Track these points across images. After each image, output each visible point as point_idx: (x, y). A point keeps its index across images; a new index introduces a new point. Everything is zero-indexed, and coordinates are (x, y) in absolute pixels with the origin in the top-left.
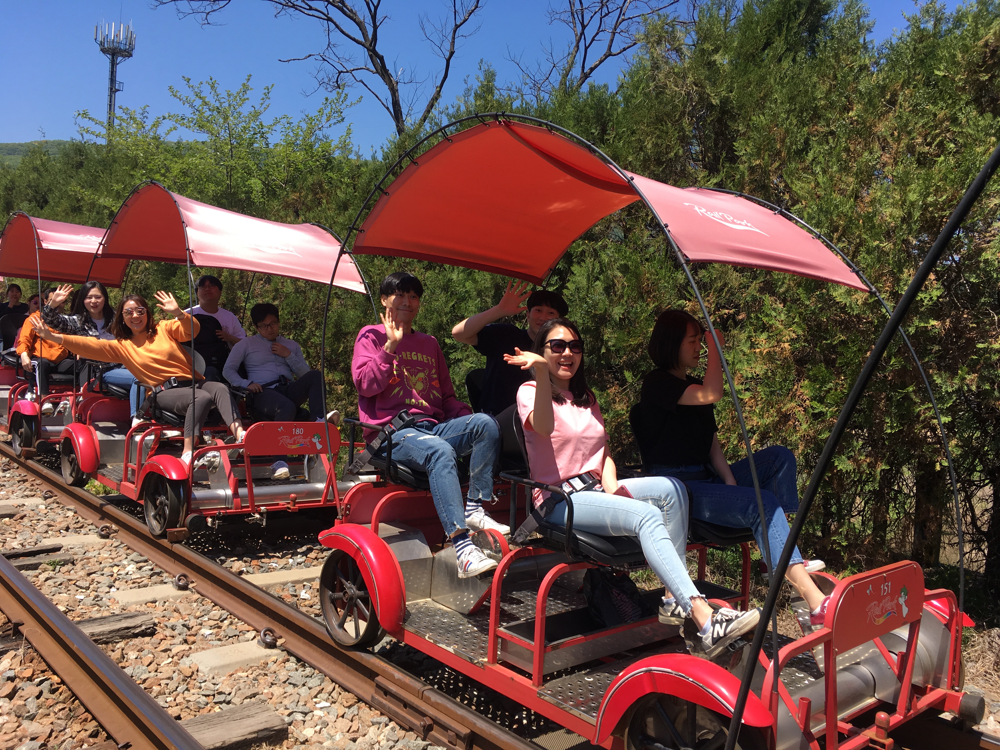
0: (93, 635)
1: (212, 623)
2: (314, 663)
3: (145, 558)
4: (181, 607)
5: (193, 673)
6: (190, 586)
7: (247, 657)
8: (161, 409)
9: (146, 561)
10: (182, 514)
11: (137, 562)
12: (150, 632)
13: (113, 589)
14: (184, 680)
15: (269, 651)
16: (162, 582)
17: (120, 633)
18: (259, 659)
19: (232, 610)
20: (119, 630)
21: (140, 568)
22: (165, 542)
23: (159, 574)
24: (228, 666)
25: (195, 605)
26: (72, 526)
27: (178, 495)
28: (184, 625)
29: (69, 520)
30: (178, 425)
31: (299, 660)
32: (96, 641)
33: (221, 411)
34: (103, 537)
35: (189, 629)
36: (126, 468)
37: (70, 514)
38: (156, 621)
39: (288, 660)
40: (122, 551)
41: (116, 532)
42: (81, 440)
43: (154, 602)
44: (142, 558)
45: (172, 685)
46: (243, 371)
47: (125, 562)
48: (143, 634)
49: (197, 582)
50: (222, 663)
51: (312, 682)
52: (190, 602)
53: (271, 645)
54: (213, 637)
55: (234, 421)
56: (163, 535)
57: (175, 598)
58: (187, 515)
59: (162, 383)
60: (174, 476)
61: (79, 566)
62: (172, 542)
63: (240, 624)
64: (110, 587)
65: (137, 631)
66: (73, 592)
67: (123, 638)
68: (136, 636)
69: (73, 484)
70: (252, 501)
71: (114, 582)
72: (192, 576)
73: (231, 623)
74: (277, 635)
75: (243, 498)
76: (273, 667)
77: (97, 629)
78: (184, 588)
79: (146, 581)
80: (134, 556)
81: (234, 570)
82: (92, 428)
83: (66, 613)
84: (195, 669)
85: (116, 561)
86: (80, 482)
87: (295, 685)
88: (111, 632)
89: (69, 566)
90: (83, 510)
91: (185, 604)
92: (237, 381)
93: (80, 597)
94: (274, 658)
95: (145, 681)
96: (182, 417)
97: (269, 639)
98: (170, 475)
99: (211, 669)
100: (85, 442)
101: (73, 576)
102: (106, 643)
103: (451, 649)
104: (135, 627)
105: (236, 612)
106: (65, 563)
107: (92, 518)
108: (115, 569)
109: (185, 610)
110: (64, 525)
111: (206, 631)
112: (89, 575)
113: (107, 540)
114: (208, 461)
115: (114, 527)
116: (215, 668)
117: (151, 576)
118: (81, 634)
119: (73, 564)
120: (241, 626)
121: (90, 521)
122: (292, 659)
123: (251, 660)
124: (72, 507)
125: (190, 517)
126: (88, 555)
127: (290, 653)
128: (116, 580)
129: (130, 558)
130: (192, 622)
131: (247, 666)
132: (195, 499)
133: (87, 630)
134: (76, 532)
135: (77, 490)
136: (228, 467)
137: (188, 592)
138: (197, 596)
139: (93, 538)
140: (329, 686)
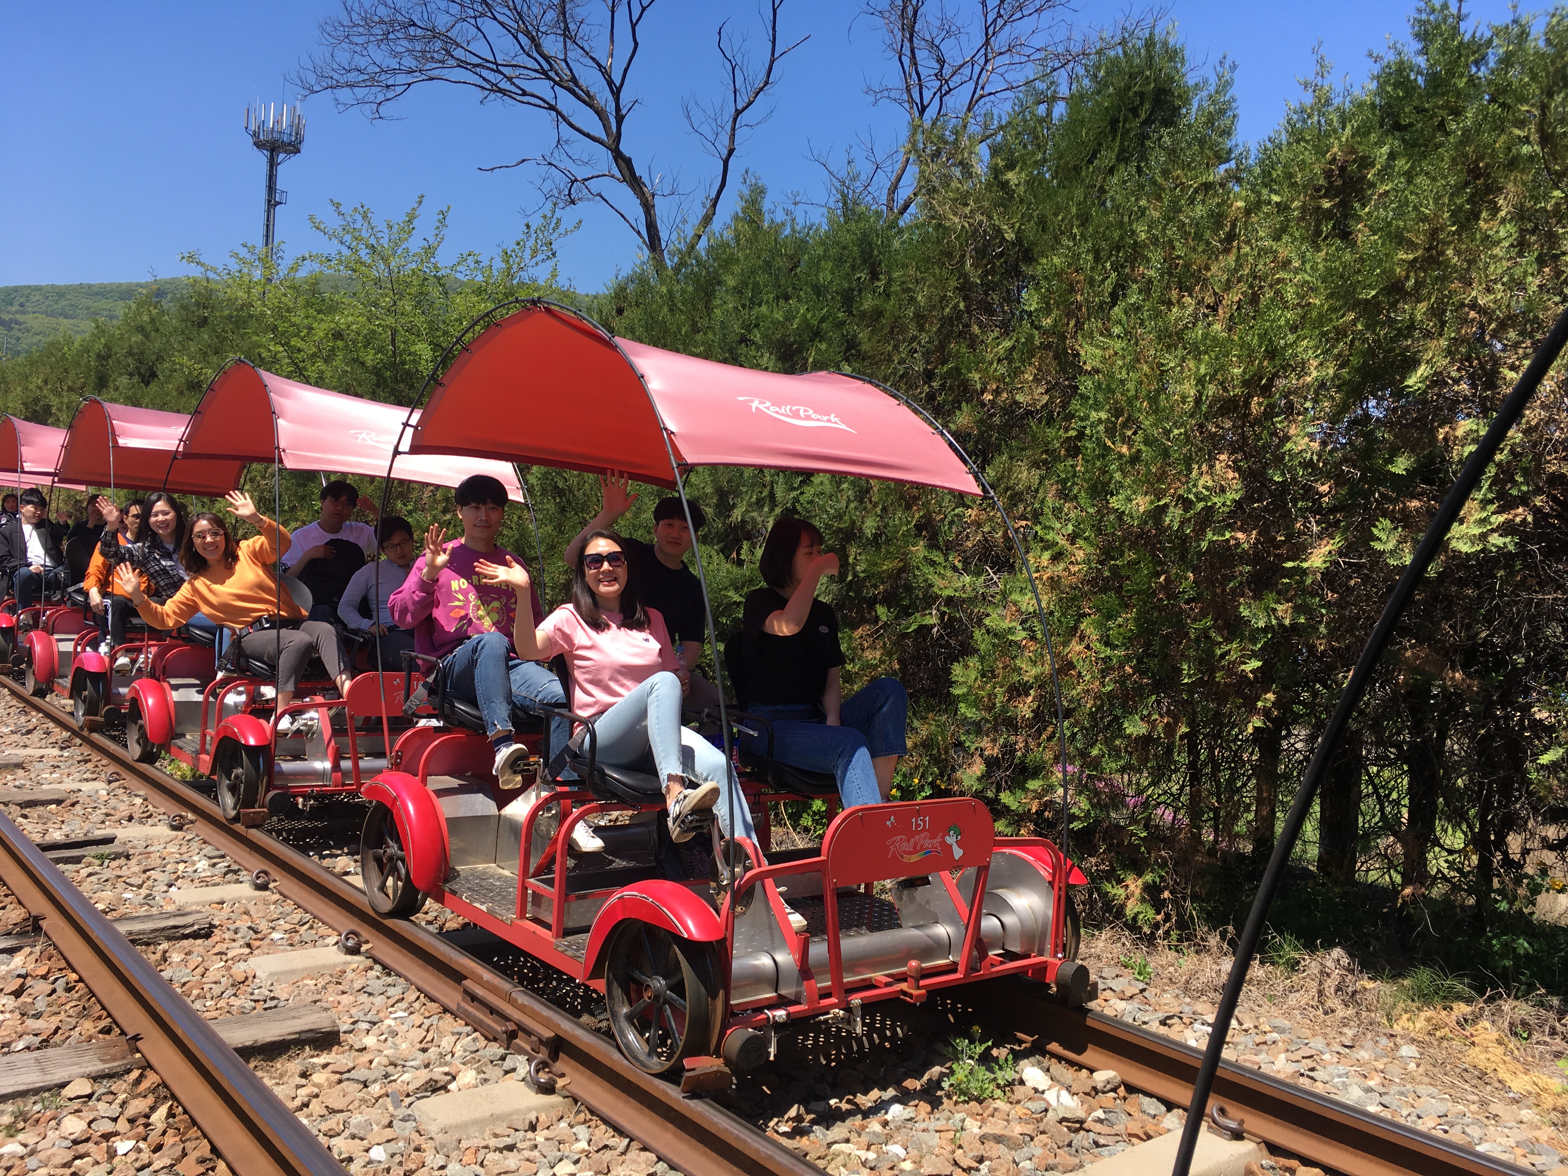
0: (130, 933)
1: (288, 927)
2: (401, 970)
3: (221, 853)
4: (253, 910)
5: (247, 978)
6: (271, 885)
7: (320, 963)
8: (248, 657)
9: (223, 857)
10: (262, 790)
11: (210, 858)
12: (205, 933)
13: (173, 889)
14: (233, 985)
15: (349, 958)
16: (238, 881)
17: (166, 933)
18: (335, 966)
19: (316, 912)
20: (164, 929)
21: (214, 865)
22: (239, 827)
23: (235, 872)
24: (293, 972)
25: (272, 907)
26: (136, 816)
27: (256, 766)
28: (250, 928)
29: (135, 809)
30: (271, 680)
31: (384, 967)
32: (133, 941)
33: (325, 660)
34: (174, 828)
35: (256, 932)
36: (204, 736)
37: (138, 801)
38: (216, 922)
39: (371, 968)
40: (195, 845)
41: (192, 822)
42: (150, 701)
43: (222, 903)
44: (218, 853)
45: (217, 989)
46: (365, 608)
47: (196, 858)
48: (195, 935)
49: (280, 880)
50: (285, 968)
51: (391, 991)
52: (266, 903)
53: (354, 951)
54: (284, 942)
55: (341, 673)
56: (236, 819)
57: (249, 899)
58: (267, 791)
59: (251, 625)
60: (252, 742)
61: (134, 861)
62: (248, 827)
63: (324, 927)
64: (170, 886)
65: (187, 931)
66: (119, 890)
67: (169, 939)
68: (186, 937)
69: (141, 760)
70: (358, 779)
71: (177, 879)
72: (275, 873)
73: (311, 927)
74: (362, 939)
75: (346, 774)
76: (350, 975)
77: (136, 927)
78: (264, 887)
79: (217, 879)
80: (208, 850)
81: (337, 870)
82: (166, 685)
83: (104, 912)
84: (250, 975)
85: (185, 857)
86: (149, 757)
87: (370, 994)
88: (153, 931)
89: (122, 861)
90: (156, 797)
91: (261, 906)
92: (355, 621)
93: (128, 895)
94: (355, 966)
95: (184, 984)
96: (273, 667)
97: (350, 943)
98: (246, 740)
99: (271, 974)
100: (157, 703)
101: (125, 872)
102: (148, 944)
103: (484, 908)
104: (185, 927)
105: (321, 915)
106: (117, 856)
107: (165, 807)
108: (181, 867)
109: (258, 911)
110: (126, 813)
111: (276, 936)
112: (145, 872)
113: (179, 833)
114: (305, 725)
115: (190, 816)
116: (275, 974)
117: (225, 874)
118: (115, 933)
119: (128, 857)
120: (323, 930)
121: (162, 810)
122: (378, 967)
123: (324, 967)
124: (142, 793)
125: (271, 794)
126: (150, 849)
127: (376, 961)
128: (178, 878)
129: (202, 853)
130: (263, 926)
131: (315, 973)
132: (281, 773)
133: (123, 928)
134: (141, 823)
135: (144, 767)
136: (327, 732)
137: (267, 893)
138: (277, 896)
139: (163, 831)
140: (412, 995)
